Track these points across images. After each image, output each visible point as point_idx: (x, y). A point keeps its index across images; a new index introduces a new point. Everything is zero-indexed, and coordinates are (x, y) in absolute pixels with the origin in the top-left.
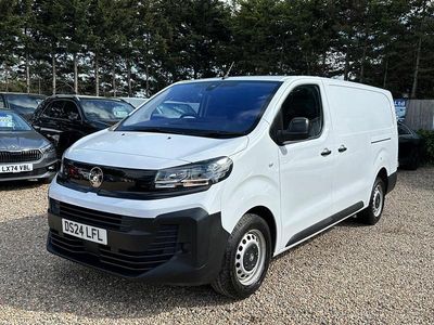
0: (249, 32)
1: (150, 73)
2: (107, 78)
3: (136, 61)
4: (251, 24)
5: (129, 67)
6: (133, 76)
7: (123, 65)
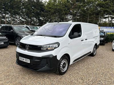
0: (50, 10)
1: (25, 19)
2: (14, 20)
3: (21, 16)
4: (50, 8)
5: (19, 17)
6: (21, 20)
7: (18, 17)
